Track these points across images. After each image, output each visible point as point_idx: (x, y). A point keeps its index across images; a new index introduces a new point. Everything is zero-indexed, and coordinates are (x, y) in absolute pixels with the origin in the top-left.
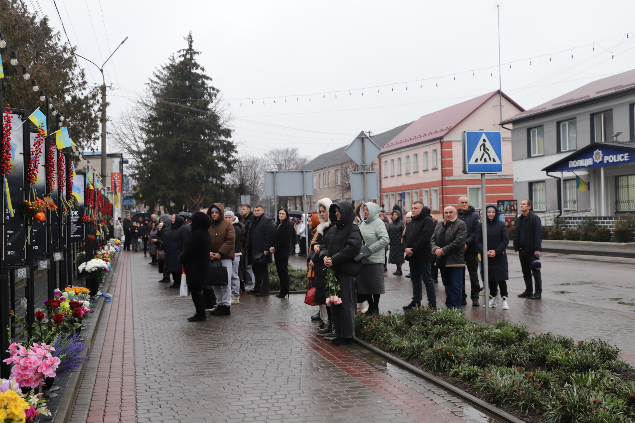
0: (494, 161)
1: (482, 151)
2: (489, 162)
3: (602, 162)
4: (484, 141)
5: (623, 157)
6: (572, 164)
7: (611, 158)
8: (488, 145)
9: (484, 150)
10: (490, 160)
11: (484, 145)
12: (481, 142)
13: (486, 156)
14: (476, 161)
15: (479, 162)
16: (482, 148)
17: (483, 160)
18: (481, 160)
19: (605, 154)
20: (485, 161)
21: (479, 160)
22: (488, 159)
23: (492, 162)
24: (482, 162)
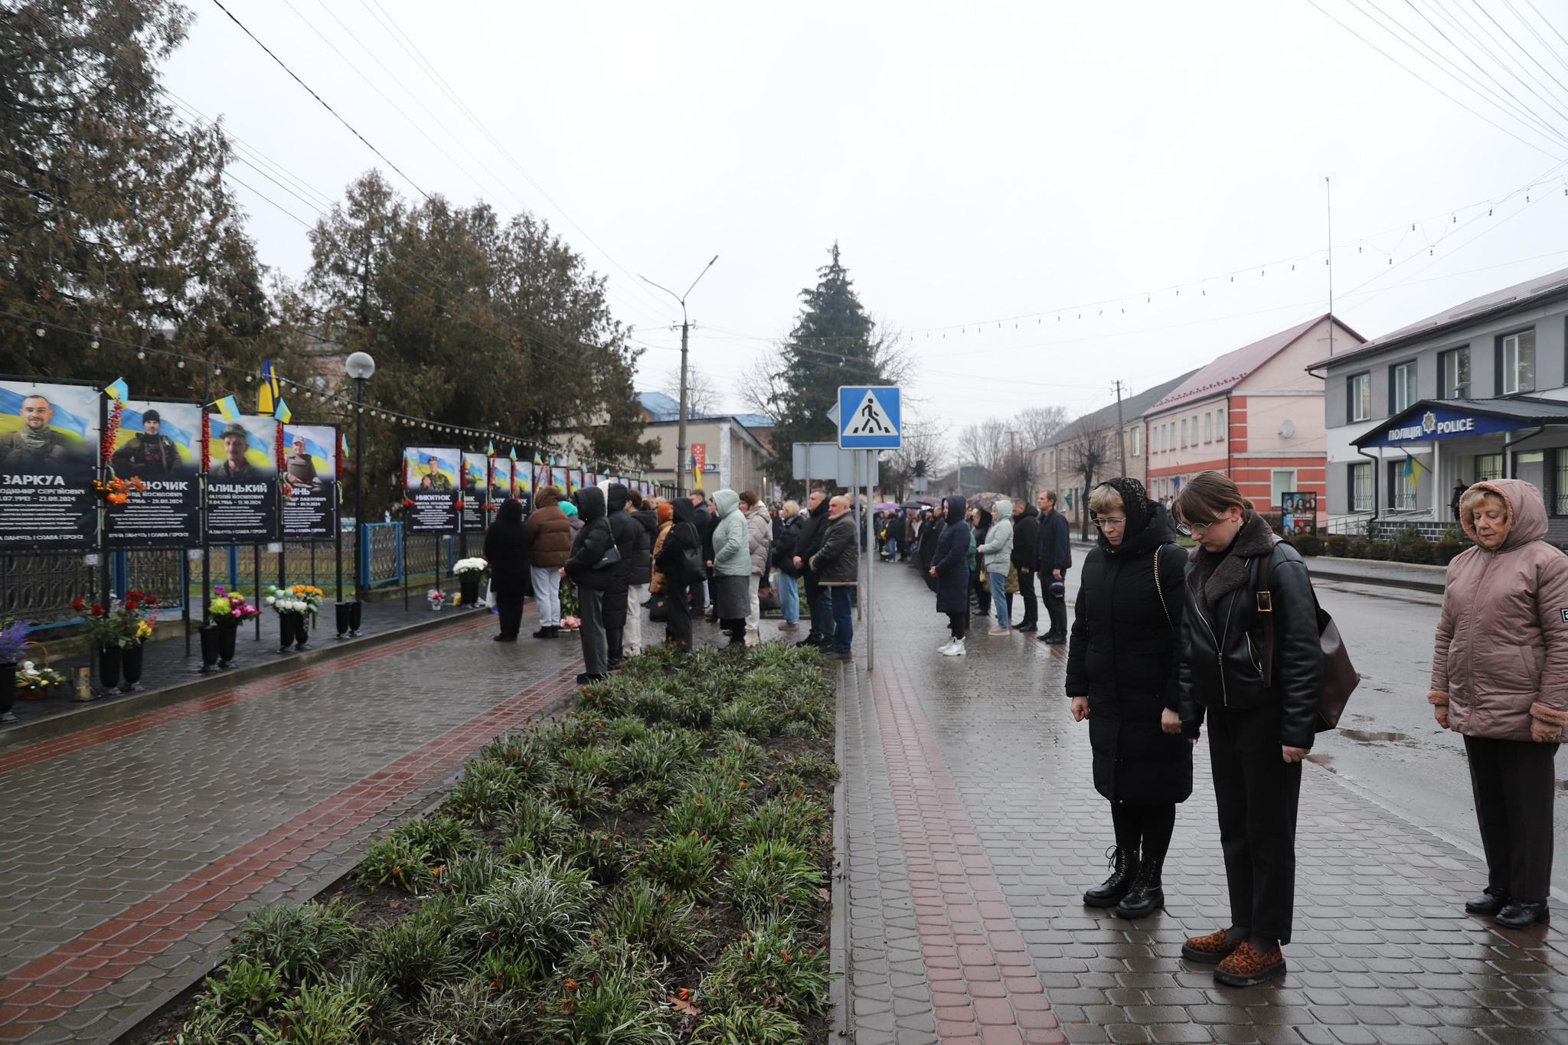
0: (887, 430)
1: (867, 416)
2: (877, 433)
3: (1434, 432)
4: (870, 401)
5: (1464, 425)
6: (1393, 435)
7: (1448, 426)
8: (877, 407)
9: (870, 414)
10: (880, 429)
11: (870, 407)
12: (865, 403)
13: (872, 423)
14: (856, 430)
15: (860, 433)
16: (867, 411)
17: (867, 429)
18: (863, 429)
19: (1440, 419)
20: (871, 430)
21: (860, 430)
22: (876, 428)
23: (883, 433)
24: (866, 433)
